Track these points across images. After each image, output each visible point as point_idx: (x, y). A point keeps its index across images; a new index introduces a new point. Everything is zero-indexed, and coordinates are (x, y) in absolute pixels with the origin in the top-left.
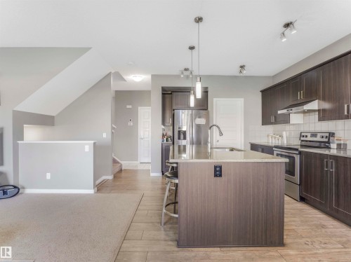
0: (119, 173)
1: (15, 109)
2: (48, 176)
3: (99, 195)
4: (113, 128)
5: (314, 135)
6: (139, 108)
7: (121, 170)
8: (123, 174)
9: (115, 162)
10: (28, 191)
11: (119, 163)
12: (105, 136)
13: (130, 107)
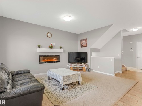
0: (125, 71)
1: (91, 48)
2: (99, 67)
3: (116, 77)
4: (122, 52)
6: (137, 43)
7: (126, 70)
8: (127, 72)
9: (123, 66)
10: (93, 71)
11: (125, 67)
12: (119, 55)
13: (132, 42)
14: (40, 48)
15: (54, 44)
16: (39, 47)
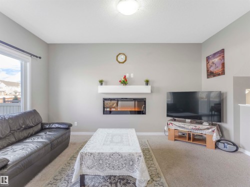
14: (102, 84)
15: (132, 75)
16: (101, 82)
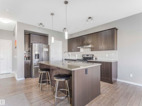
5: (87, 55)
